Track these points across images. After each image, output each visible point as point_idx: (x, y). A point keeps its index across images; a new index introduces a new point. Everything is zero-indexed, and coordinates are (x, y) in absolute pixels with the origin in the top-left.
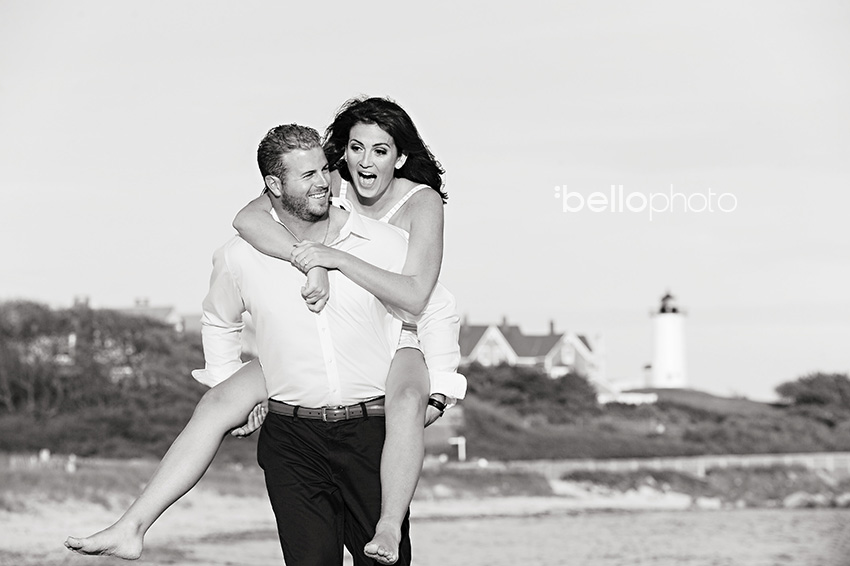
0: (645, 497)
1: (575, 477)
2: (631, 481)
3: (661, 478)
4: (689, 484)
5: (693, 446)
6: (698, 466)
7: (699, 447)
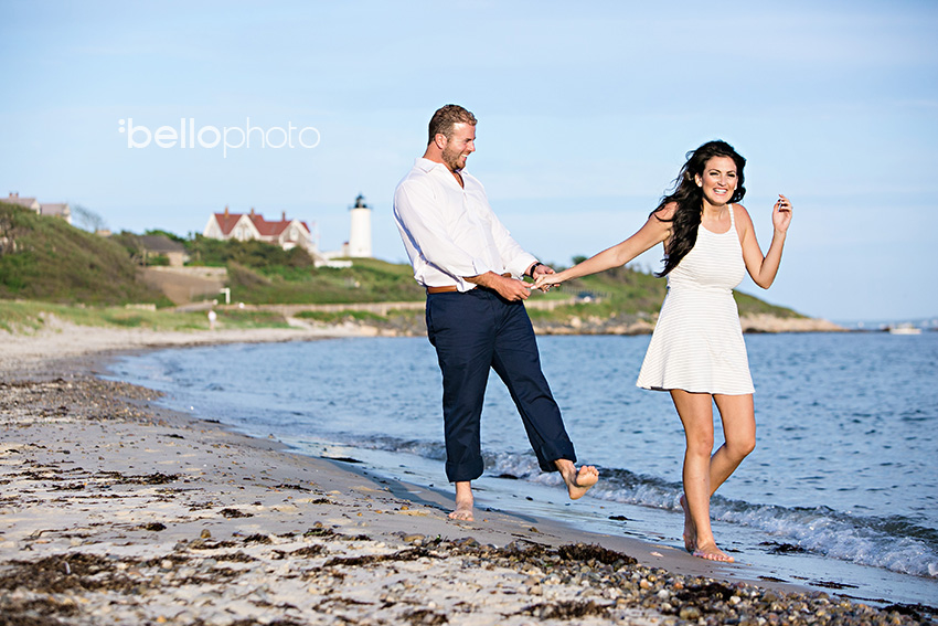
0: (347, 329)
1: (302, 315)
2: (339, 319)
3: (359, 317)
4: (376, 321)
5: (379, 295)
6: (382, 309)
7: (383, 296)
